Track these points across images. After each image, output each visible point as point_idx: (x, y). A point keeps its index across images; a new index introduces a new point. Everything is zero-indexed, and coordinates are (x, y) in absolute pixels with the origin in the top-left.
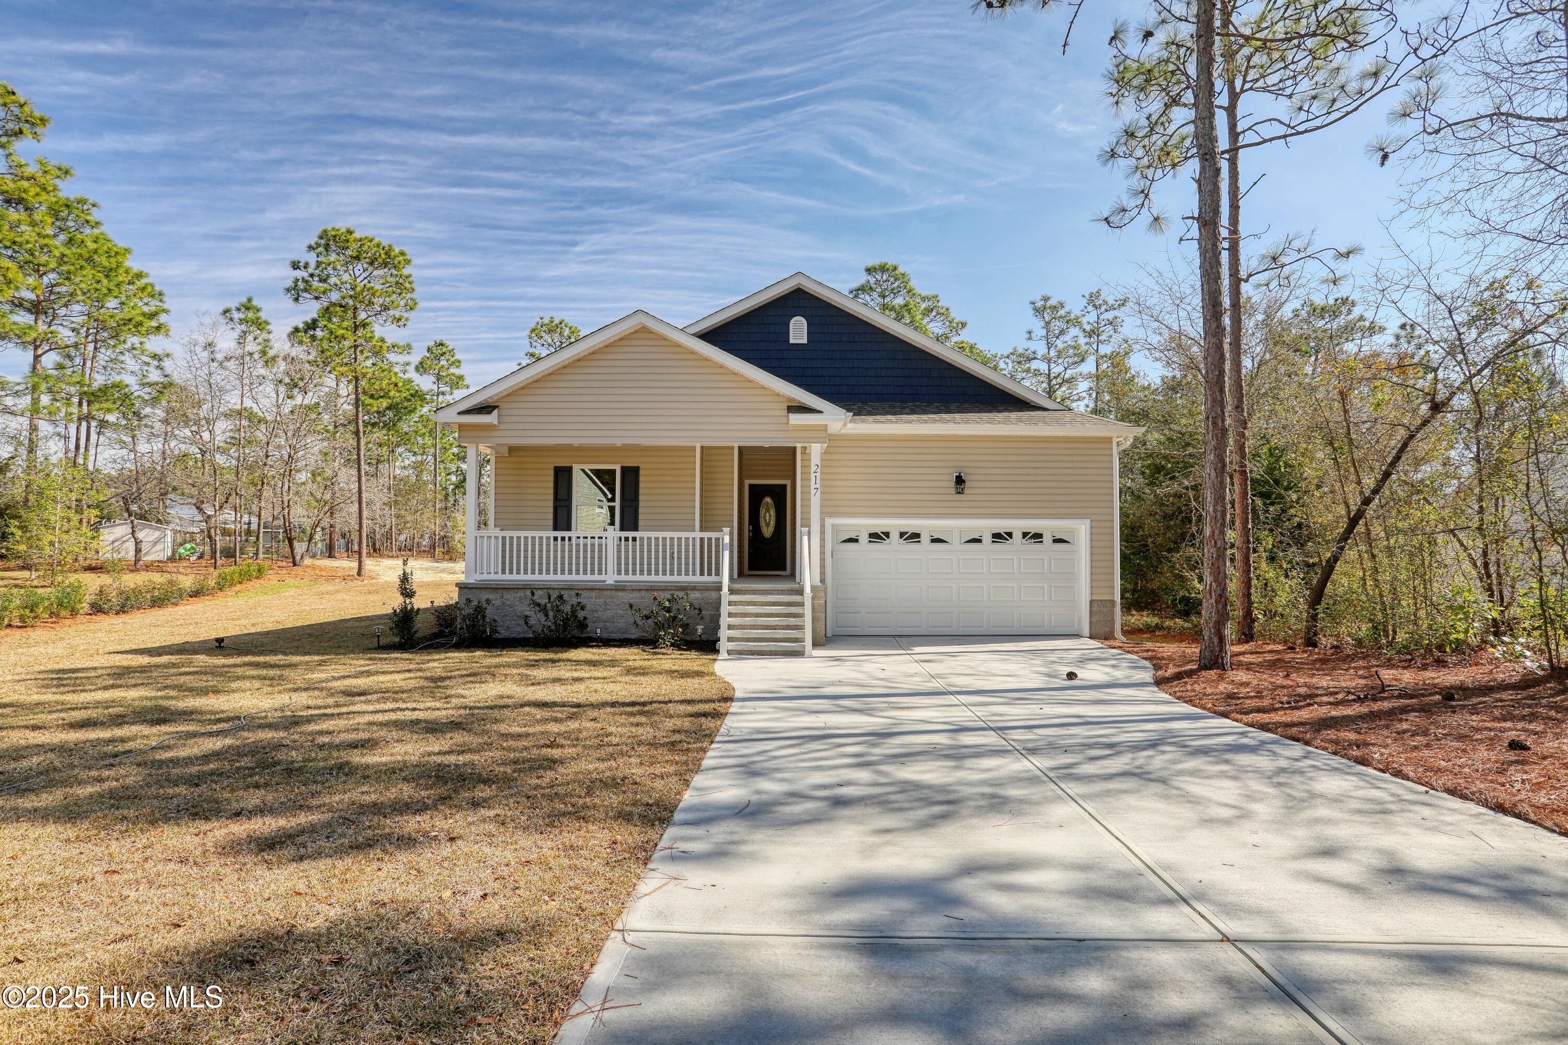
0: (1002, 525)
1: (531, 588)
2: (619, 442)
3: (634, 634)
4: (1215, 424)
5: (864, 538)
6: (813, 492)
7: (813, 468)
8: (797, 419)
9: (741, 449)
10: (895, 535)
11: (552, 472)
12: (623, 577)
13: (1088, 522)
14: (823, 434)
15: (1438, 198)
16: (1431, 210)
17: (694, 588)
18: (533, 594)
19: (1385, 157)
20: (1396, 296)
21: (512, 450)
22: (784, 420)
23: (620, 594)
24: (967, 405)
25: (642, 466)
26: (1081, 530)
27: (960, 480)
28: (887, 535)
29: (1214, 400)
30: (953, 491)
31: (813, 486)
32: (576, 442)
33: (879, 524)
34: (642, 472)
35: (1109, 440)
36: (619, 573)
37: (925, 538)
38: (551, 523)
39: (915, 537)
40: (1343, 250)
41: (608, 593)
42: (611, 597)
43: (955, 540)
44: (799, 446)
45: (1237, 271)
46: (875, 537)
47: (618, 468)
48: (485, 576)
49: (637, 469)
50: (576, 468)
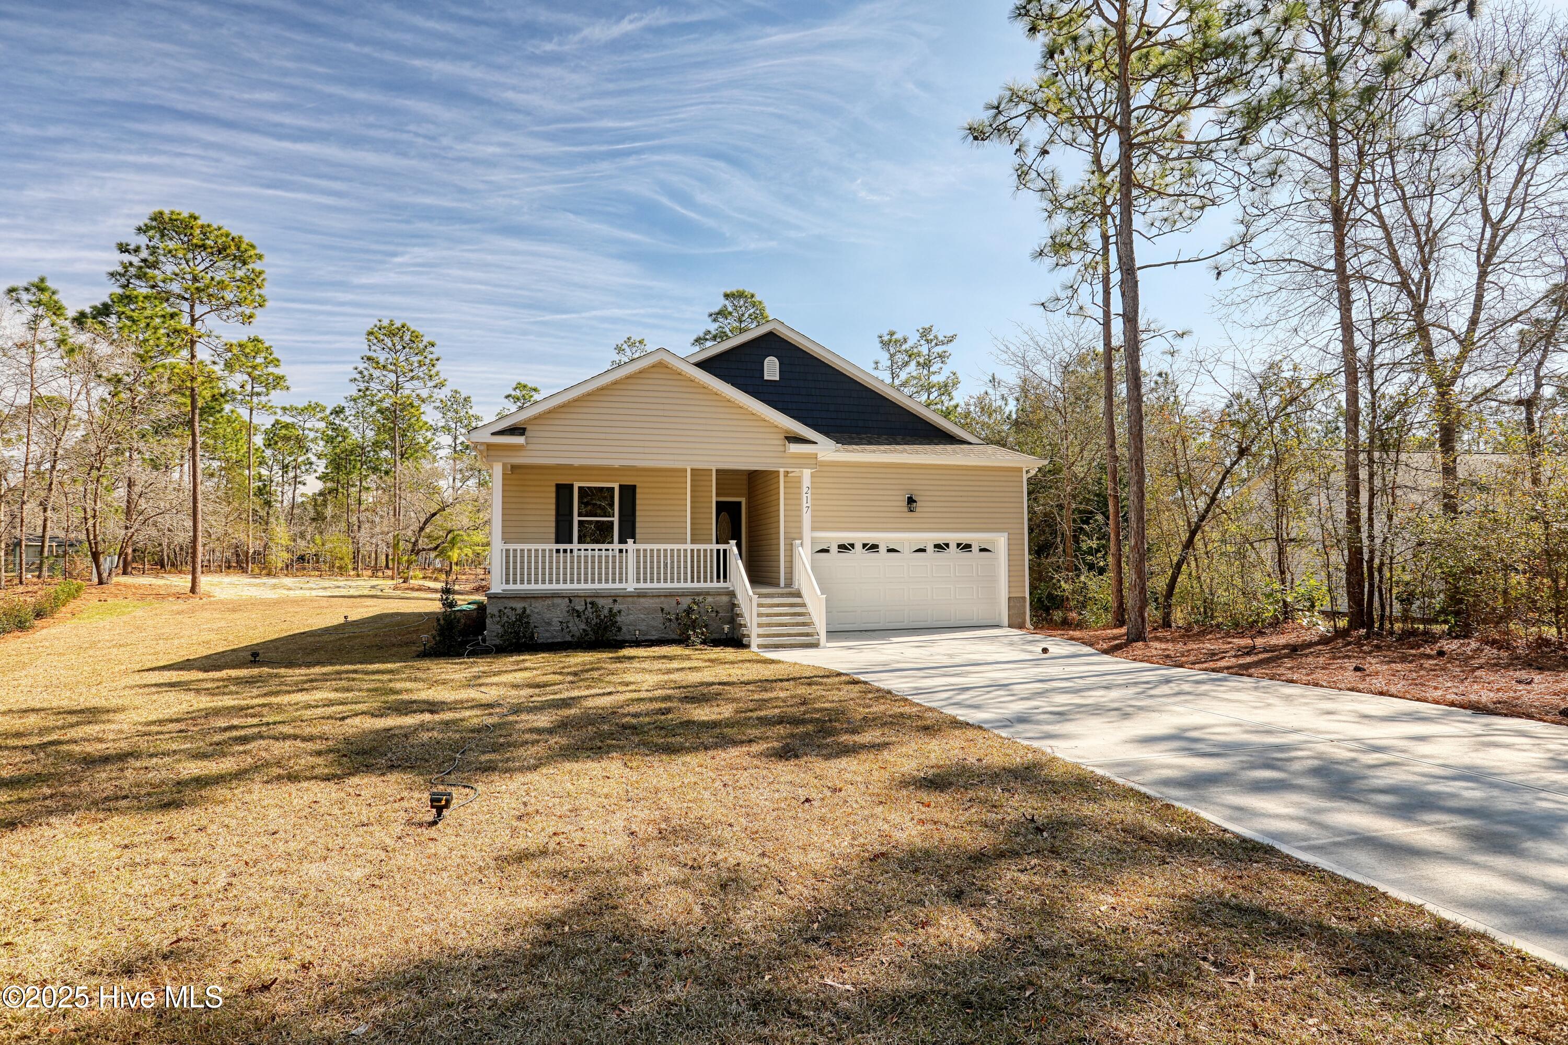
0: (941, 537)
1: (571, 598)
2: (616, 463)
3: (654, 636)
4: (1137, 464)
5: (834, 549)
6: (805, 510)
7: (805, 490)
8: (794, 448)
9: (718, 471)
10: (858, 546)
11: (554, 489)
12: (642, 585)
13: (1006, 534)
14: (814, 461)
15: (1238, 300)
16: (1234, 307)
17: (707, 593)
18: (570, 601)
19: (1219, 274)
20: (1210, 368)
21: (514, 468)
22: (782, 449)
23: (642, 600)
24: (908, 438)
25: (638, 485)
26: (1000, 542)
27: (911, 501)
28: (852, 545)
29: (1136, 447)
30: (906, 509)
31: (805, 505)
32: (576, 462)
33: (846, 537)
34: (638, 490)
35: (1020, 470)
36: (638, 580)
37: (883, 549)
38: (553, 536)
39: (874, 547)
40: (1180, 332)
41: (630, 599)
42: (633, 603)
43: (907, 550)
44: (782, 470)
45: (1110, 342)
46: (843, 548)
47: (616, 486)
48: (511, 586)
49: (634, 487)
50: (576, 485)
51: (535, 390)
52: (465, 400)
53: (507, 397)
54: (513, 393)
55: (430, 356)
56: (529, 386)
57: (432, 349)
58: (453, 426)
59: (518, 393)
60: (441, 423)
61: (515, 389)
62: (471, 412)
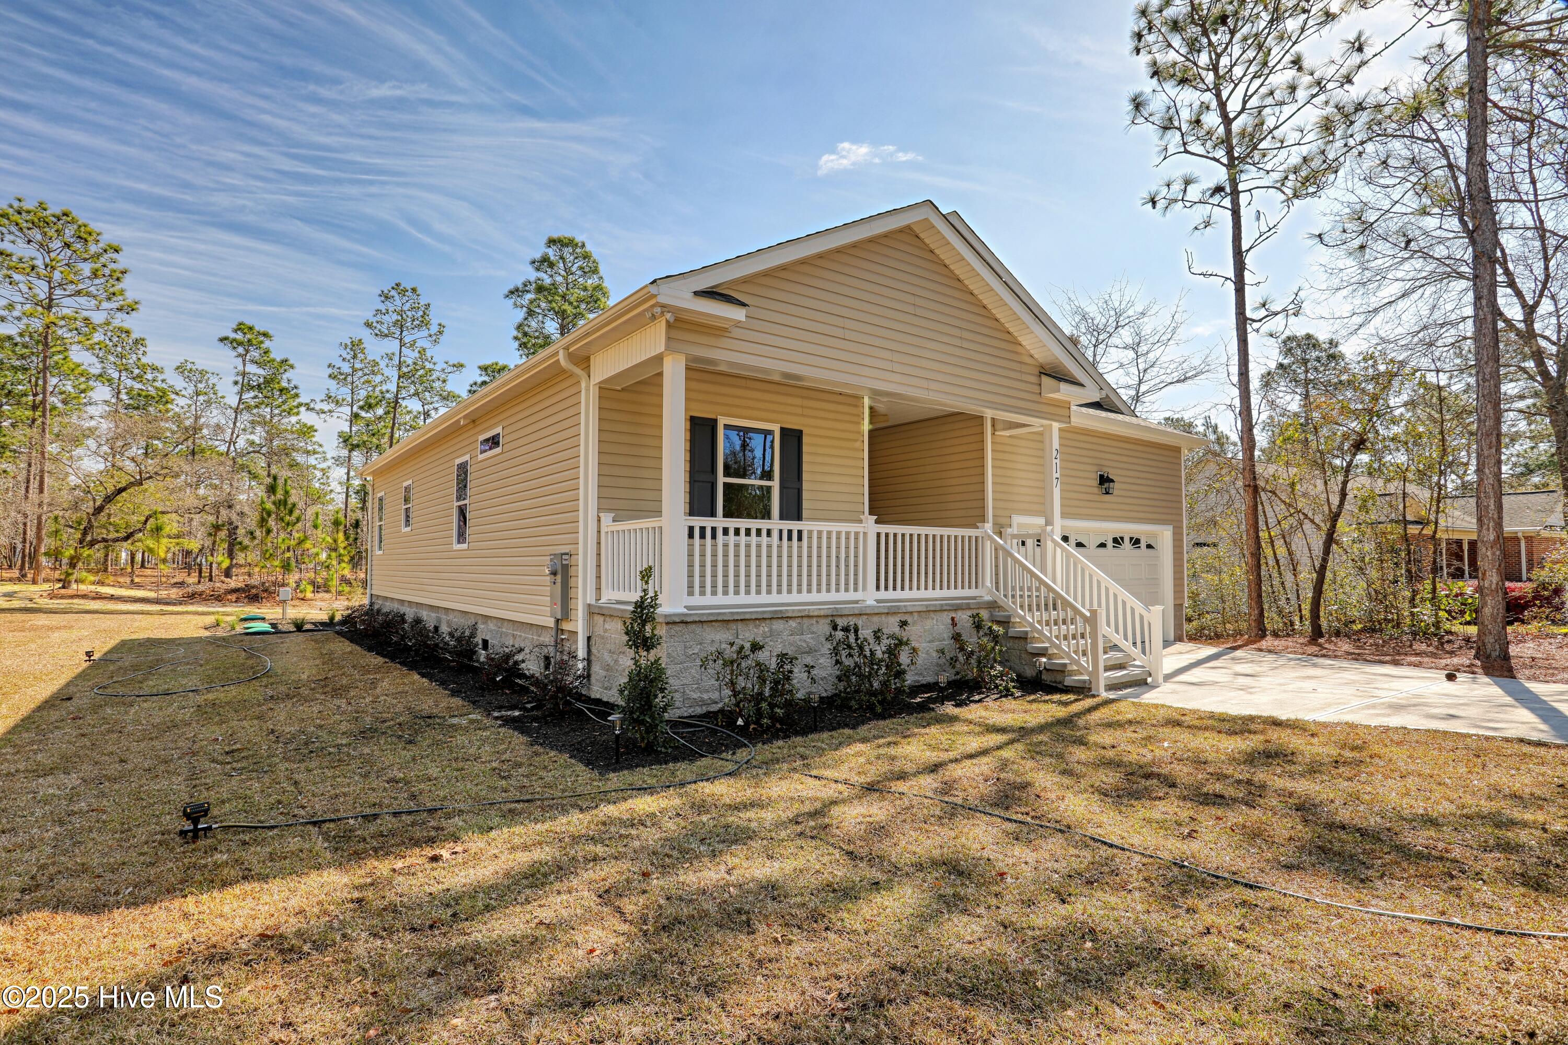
0: (1121, 529)
6: (1055, 482)
7: (1054, 452)
13: (1171, 527)
14: (1066, 413)
22: (1037, 390)
25: (804, 430)
26: (1166, 537)
27: (1104, 480)
30: (1099, 490)
31: (1055, 475)
34: (805, 439)
35: (1178, 449)
43: (1091, 545)
47: (776, 428)
48: (697, 600)
49: (801, 432)
50: (722, 421)
51: (265, 335)
52: (136, 342)
53: (222, 340)
54: (232, 335)
55: (112, 266)
56: (257, 328)
57: (115, 256)
58: (116, 375)
59: (239, 336)
60: (96, 370)
61: (235, 331)
62: (144, 360)
